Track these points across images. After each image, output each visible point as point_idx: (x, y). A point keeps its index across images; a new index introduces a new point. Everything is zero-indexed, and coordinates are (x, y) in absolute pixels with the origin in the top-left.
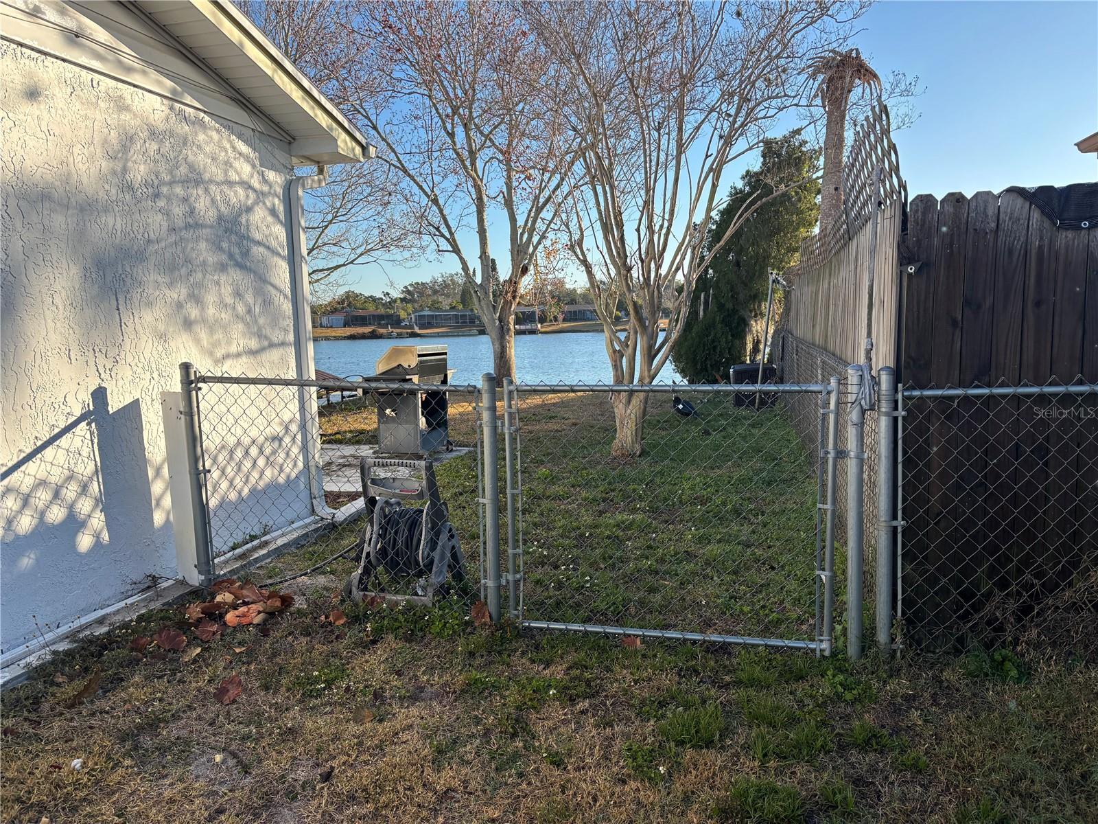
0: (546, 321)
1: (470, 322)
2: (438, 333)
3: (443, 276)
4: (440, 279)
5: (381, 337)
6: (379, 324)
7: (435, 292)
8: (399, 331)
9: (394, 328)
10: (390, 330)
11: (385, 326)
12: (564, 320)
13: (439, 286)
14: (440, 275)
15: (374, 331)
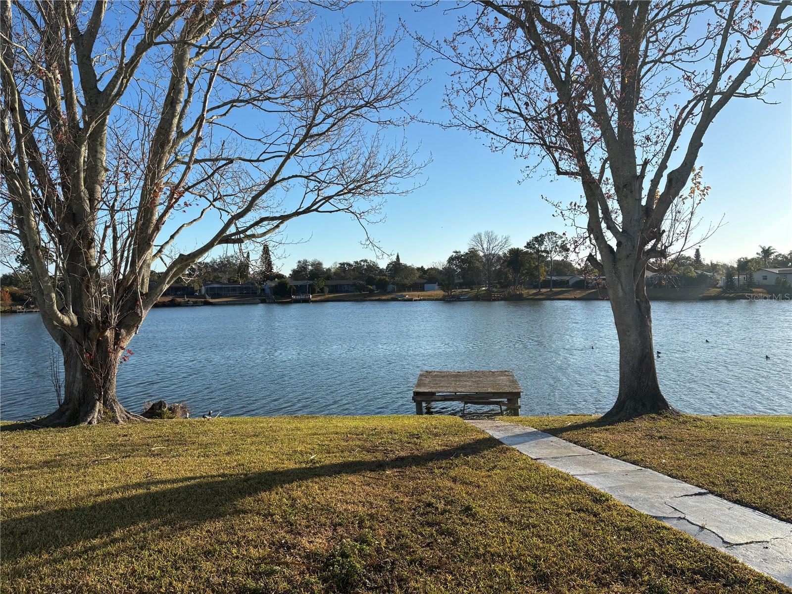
0: (314, 293)
1: (252, 293)
2: (227, 302)
3: (220, 258)
4: (219, 260)
5: (179, 305)
6: (175, 294)
7: (214, 270)
8: (194, 300)
9: (190, 298)
10: (187, 299)
11: (182, 296)
12: (330, 292)
13: (217, 265)
14: (218, 257)
15: (173, 300)
